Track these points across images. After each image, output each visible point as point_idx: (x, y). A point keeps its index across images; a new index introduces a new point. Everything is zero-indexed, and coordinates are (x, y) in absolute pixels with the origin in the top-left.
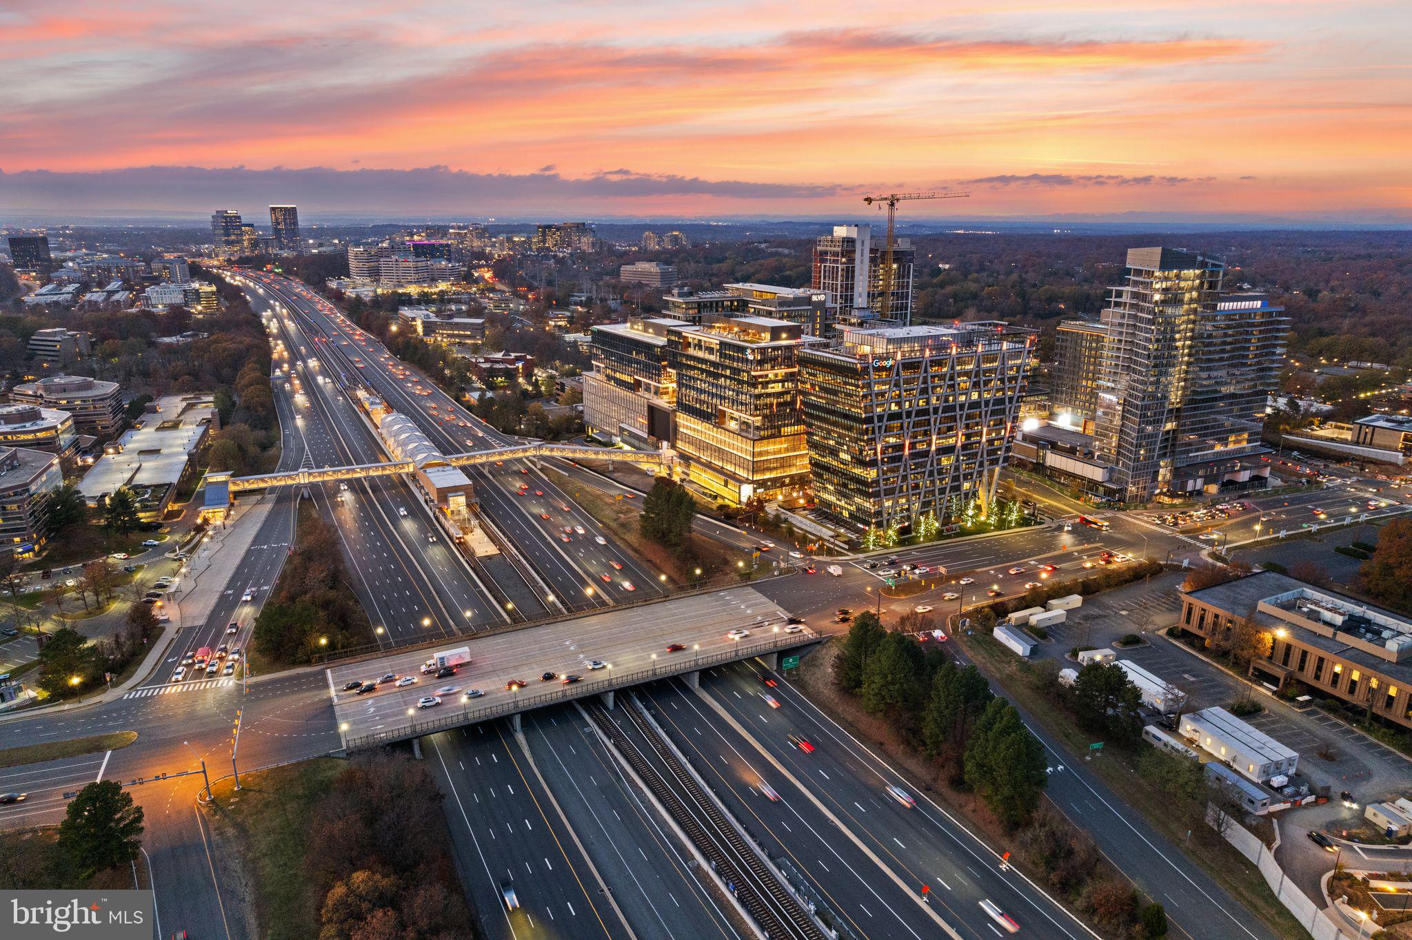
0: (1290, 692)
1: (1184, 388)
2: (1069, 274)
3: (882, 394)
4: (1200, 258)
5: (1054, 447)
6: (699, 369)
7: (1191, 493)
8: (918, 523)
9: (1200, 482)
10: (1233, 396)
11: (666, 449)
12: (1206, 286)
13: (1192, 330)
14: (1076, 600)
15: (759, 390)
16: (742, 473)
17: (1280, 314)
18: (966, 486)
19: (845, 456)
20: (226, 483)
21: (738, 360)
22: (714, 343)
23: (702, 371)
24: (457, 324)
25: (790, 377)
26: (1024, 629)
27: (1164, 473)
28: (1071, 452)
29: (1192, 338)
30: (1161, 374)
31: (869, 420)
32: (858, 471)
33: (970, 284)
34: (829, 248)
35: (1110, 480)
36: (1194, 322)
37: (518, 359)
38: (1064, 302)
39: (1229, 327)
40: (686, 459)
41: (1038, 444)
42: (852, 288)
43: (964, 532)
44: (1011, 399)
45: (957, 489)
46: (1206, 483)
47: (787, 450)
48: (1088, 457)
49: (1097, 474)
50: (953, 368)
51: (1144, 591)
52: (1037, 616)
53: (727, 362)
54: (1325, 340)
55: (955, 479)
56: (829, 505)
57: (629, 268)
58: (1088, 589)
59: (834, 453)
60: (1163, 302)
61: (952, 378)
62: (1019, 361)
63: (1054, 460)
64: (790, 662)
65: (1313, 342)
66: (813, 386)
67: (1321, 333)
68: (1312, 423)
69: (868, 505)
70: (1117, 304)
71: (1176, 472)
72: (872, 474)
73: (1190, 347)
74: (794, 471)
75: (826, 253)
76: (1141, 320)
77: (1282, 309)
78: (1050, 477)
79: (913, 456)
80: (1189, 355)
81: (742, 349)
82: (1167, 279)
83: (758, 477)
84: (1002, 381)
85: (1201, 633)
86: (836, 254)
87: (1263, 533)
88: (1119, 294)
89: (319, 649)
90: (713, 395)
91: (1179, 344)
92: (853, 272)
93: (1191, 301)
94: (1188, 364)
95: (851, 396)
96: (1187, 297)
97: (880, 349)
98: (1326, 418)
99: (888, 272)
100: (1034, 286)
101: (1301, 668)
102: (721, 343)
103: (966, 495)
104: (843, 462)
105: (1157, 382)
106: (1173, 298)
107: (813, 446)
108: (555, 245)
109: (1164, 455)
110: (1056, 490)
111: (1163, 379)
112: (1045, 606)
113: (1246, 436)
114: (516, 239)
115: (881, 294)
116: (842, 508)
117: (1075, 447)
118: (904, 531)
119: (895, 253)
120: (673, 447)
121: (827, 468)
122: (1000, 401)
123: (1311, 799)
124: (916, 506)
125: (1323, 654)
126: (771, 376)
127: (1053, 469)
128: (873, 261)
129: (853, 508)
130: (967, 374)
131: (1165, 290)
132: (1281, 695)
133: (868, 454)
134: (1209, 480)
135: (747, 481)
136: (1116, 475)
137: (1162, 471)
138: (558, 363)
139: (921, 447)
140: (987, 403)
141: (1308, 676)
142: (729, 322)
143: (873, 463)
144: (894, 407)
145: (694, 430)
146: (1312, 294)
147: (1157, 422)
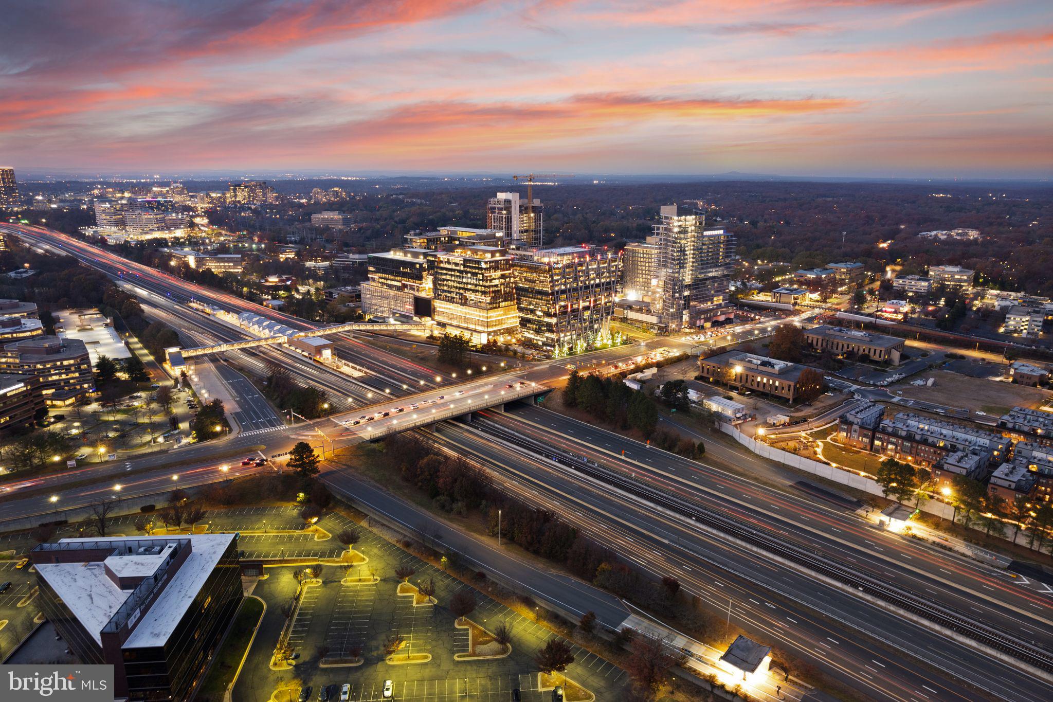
0: (743, 392)
1: (692, 274)
2: (613, 213)
3: (557, 280)
4: (694, 210)
5: (630, 307)
6: (449, 275)
7: (699, 327)
8: (576, 345)
9: (702, 321)
10: (714, 277)
11: (427, 321)
12: (698, 223)
13: (694, 246)
14: (655, 370)
15: (488, 284)
16: (480, 328)
17: (732, 236)
18: (596, 326)
19: (539, 313)
20: (180, 353)
21: (476, 268)
22: (459, 260)
23: (452, 275)
24: (223, 258)
25: (503, 277)
26: (635, 380)
27: (686, 317)
28: (640, 310)
29: (694, 250)
30: (681, 268)
31: (552, 294)
32: (547, 320)
33: (554, 222)
34: (496, 206)
35: (660, 322)
36: (694, 242)
37: (288, 279)
38: (614, 232)
39: (710, 244)
40: (443, 325)
41: (623, 308)
42: (511, 228)
43: (596, 349)
44: (613, 282)
45: (591, 328)
46: (705, 322)
47: (503, 315)
48: (649, 312)
49: (653, 320)
50: (587, 267)
51: (683, 366)
52: (639, 376)
53: (468, 270)
54: (760, 251)
55: (591, 322)
56: (530, 340)
57: (318, 216)
58: (659, 365)
59: (533, 312)
60: (680, 232)
61: (588, 273)
62: (616, 263)
63: (631, 315)
64: (540, 399)
65: (754, 251)
66: (521, 280)
67: (758, 247)
68: (753, 294)
69: (553, 336)
70: (658, 234)
71: (691, 317)
72: (554, 321)
73: (693, 254)
74: (505, 326)
75: (494, 208)
76: (669, 241)
77: (732, 234)
78: (631, 324)
79: (573, 311)
80: (693, 258)
81: (479, 262)
82: (680, 221)
83: (490, 329)
84: (609, 273)
85: (708, 376)
86: (501, 209)
87: (732, 340)
88: (658, 229)
89: (326, 410)
90: (460, 288)
91: (688, 253)
92: (511, 219)
93: (692, 231)
94: (693, 262)
95: (543, 282)
96: (689, 230)
97: (553, 260)
98: (761, 290)
99: (529, 218)
100: (594, 222)
101: (747, 382)
102: (465, 261)
103: (596, 330)
104: (539, 317)
105: (679, 272)
106: (684, 231)
107: (521, 309)
108: (244, 199)
109: (685, 309)
110: (635, 329)
111: (682, 270)
112: (641, 372)
113: (721, 297)
114: (213, 195)
115: (526, 231)
116: (537, 340)
117: (644, 307)
118: (571, 349)
119: (533, 207)
120: (433, 319)
121: (529, 321)
122: (608, 283)
123: (750, 419)
124: (574, 337)
125: (753, 374)
126: (493, 276)
127: (632, 320)
128: (521, 212)
129: (545, 339)
130: (593, 269)
131: (680, 226)
132: (740, 394)
133: (552, 311)
134: (706, 320)
135: (484, 332)
136: (663, 320)
137: (684, 317)
138: (311, 281)
139: (575, 306)
140: (603, 284)
141: (748, 385)
142: (464, 249)
143: (555, 315)
144: (563, 287)
145: (447, 308)
146: (754, 223)
147: (681, 292)
